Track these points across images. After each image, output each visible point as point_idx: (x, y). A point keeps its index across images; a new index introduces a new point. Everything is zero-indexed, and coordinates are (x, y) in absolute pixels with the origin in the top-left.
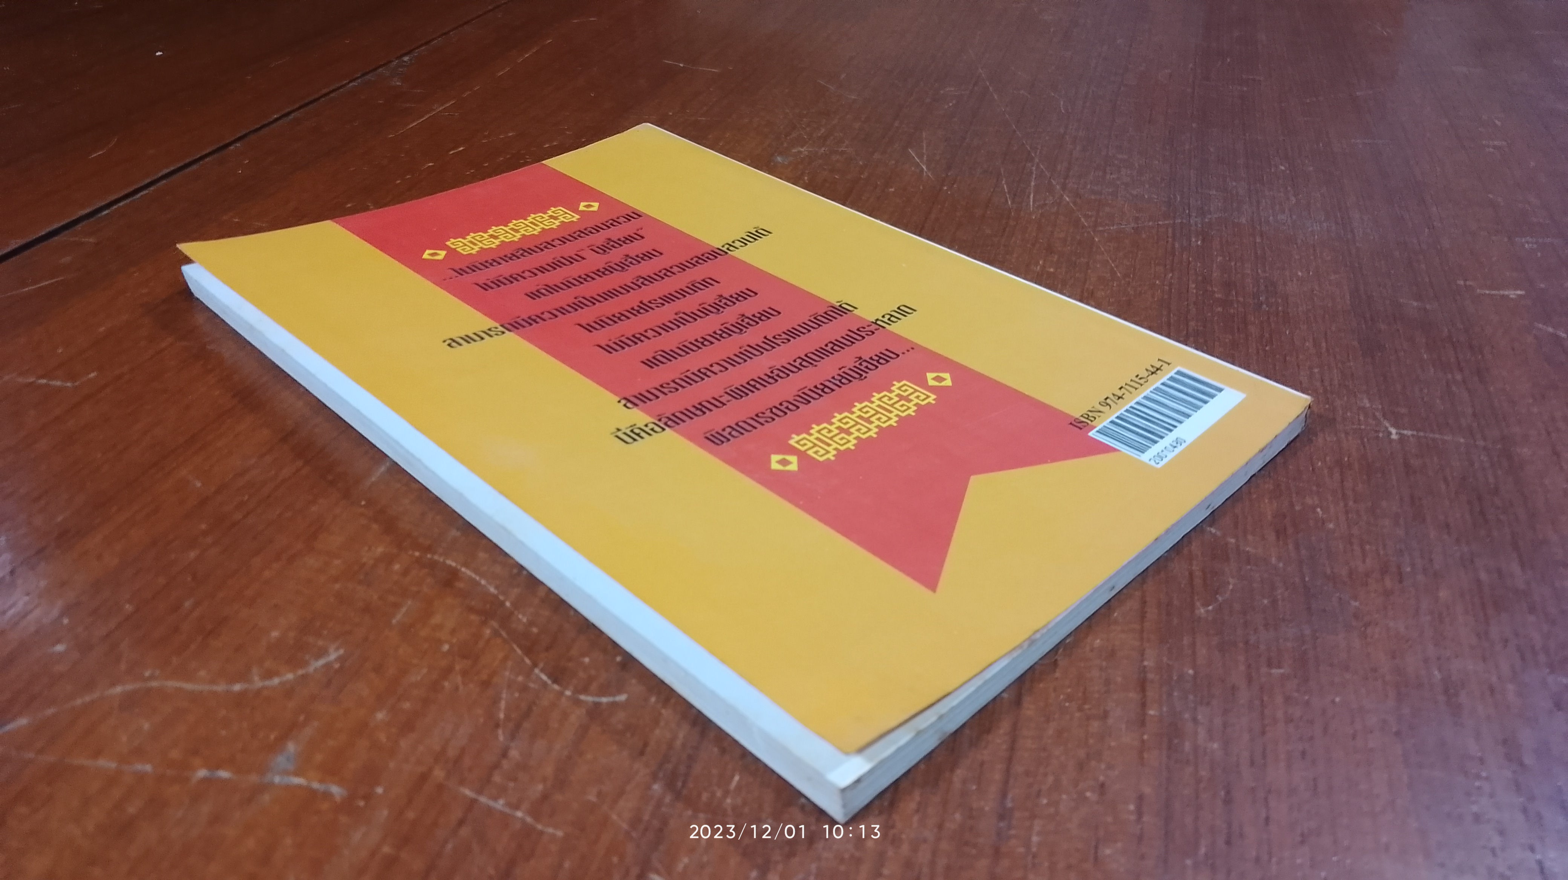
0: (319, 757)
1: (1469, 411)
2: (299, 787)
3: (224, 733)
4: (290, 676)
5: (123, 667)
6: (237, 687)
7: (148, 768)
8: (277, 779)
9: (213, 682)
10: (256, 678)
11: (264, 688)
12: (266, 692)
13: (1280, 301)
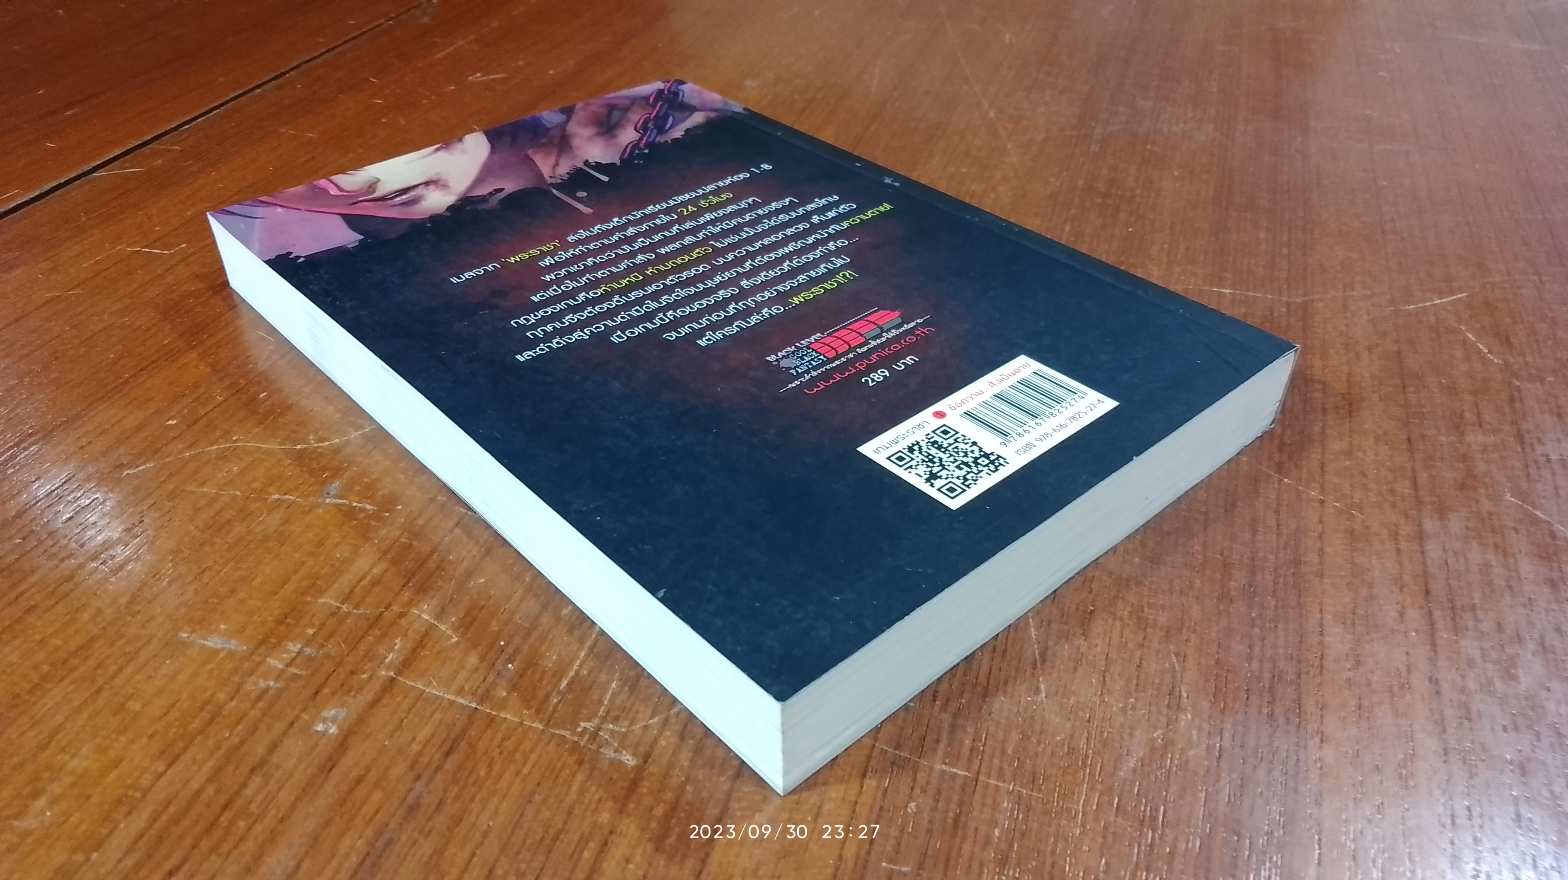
0: (358, 488)
1: (1285, 276)
2: (345, 504)
3: (290, 473)
4: (337, 441)
5: (218, 434)
6: (299, 447)
7: (238, 493)
8: (328, 501)
9: (281, 444)
10: (312, 442)
11: (319, 447)
12: (319, 450)
13: (1153, 194)
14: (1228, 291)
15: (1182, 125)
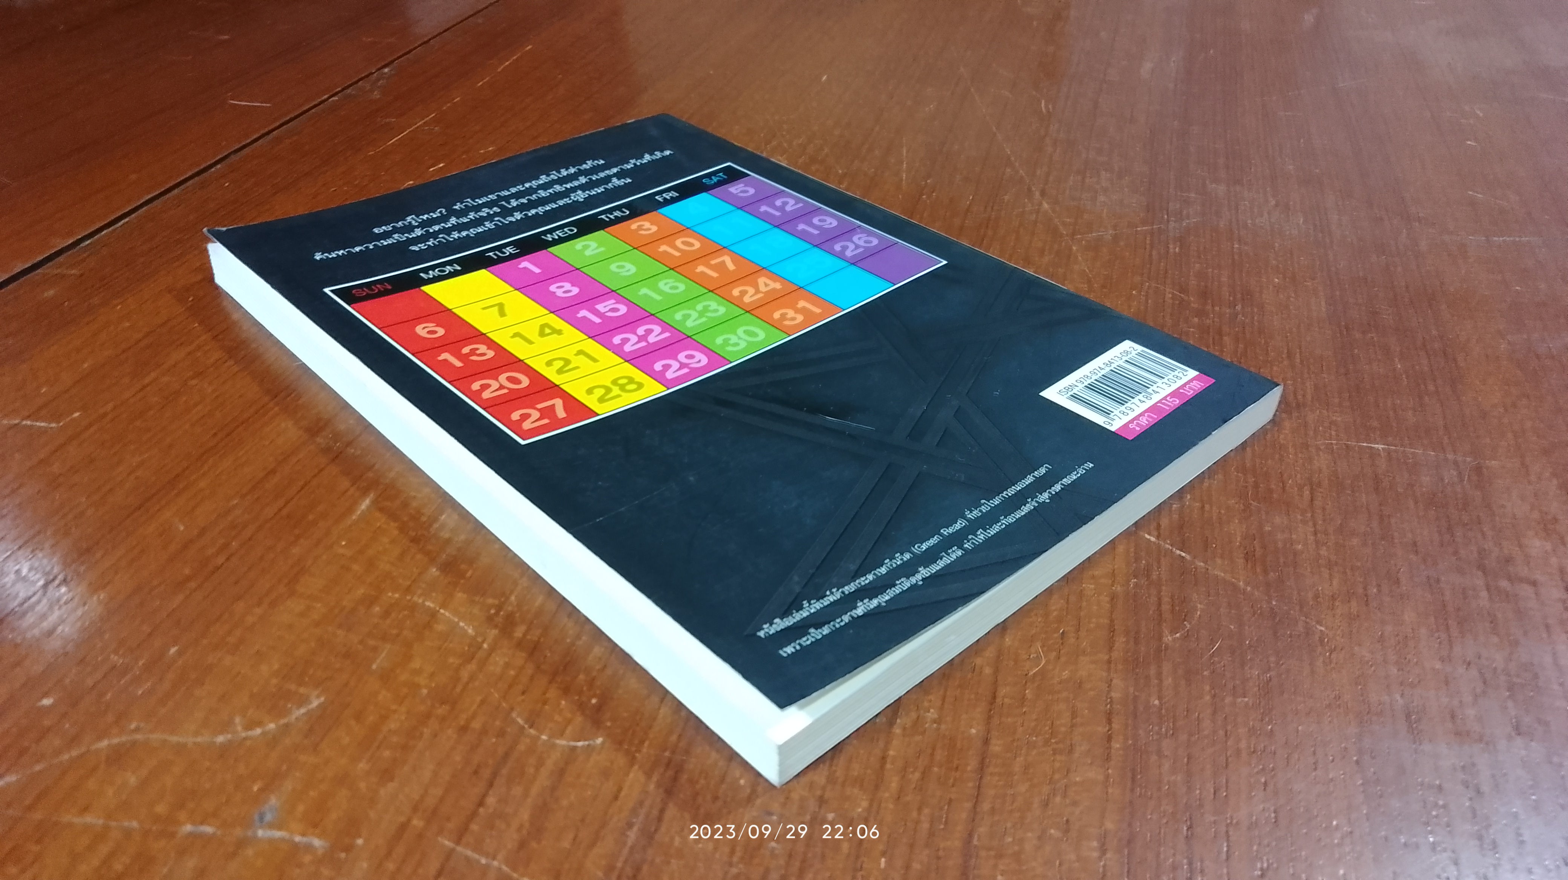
0: (301, 809)
1: (1441, 423)
2: (281, 840)
3: (208, 784)
4: (272, 726)
5: (110, 719)
6: (220, 739)
7: (135, 824)
8: (261, 833)
9: (197, 733)
10: (239, 728)
11: (245, 739)
12: (248, 743)
13: (1256, 310)
14: (1380, 447)
15: (1266, 215)
